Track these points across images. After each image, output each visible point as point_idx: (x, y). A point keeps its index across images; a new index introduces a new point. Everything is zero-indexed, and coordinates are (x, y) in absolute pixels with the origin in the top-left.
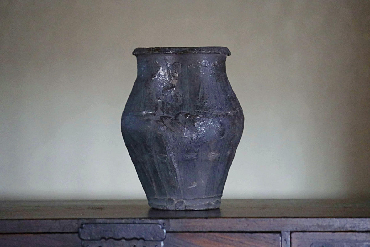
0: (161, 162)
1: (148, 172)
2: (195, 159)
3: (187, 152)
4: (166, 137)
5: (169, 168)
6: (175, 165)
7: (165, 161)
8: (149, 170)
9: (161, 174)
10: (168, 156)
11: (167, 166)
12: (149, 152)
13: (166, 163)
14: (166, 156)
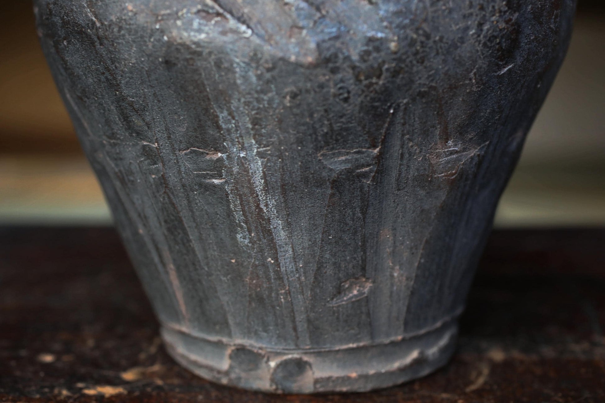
0: (201, 185)
1: (144, 219)
2: (365, 175)
3: (327, 143)
4: (218, 64)
5: (238, 216)
6: (267, 205)
7: (216, 181)
8: (149, 212)
9: (201, 239)
10: (229, 157)
11: (228, 206)
12: (139, 135)
13: (221, 187)
14: (220, 160)
